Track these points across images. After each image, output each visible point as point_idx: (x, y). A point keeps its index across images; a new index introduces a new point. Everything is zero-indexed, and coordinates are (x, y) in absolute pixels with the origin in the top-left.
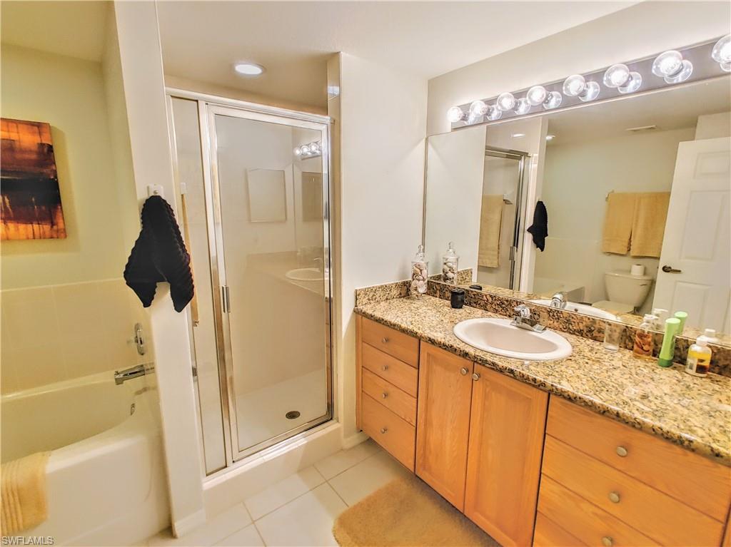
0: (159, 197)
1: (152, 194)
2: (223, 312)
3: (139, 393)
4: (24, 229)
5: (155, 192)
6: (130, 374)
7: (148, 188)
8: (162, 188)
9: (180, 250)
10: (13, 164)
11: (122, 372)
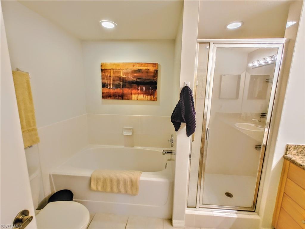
0: (188, 87)
1: (185, 85)
2: (205, 140)
3: (169, 160)
4: (147, 97)
5: (186, 85)
6: (168, 152)
7: (184, 83)
8: (189, 83)
9: (193, 110)
10: (147, 77)
11: (165, 151)
